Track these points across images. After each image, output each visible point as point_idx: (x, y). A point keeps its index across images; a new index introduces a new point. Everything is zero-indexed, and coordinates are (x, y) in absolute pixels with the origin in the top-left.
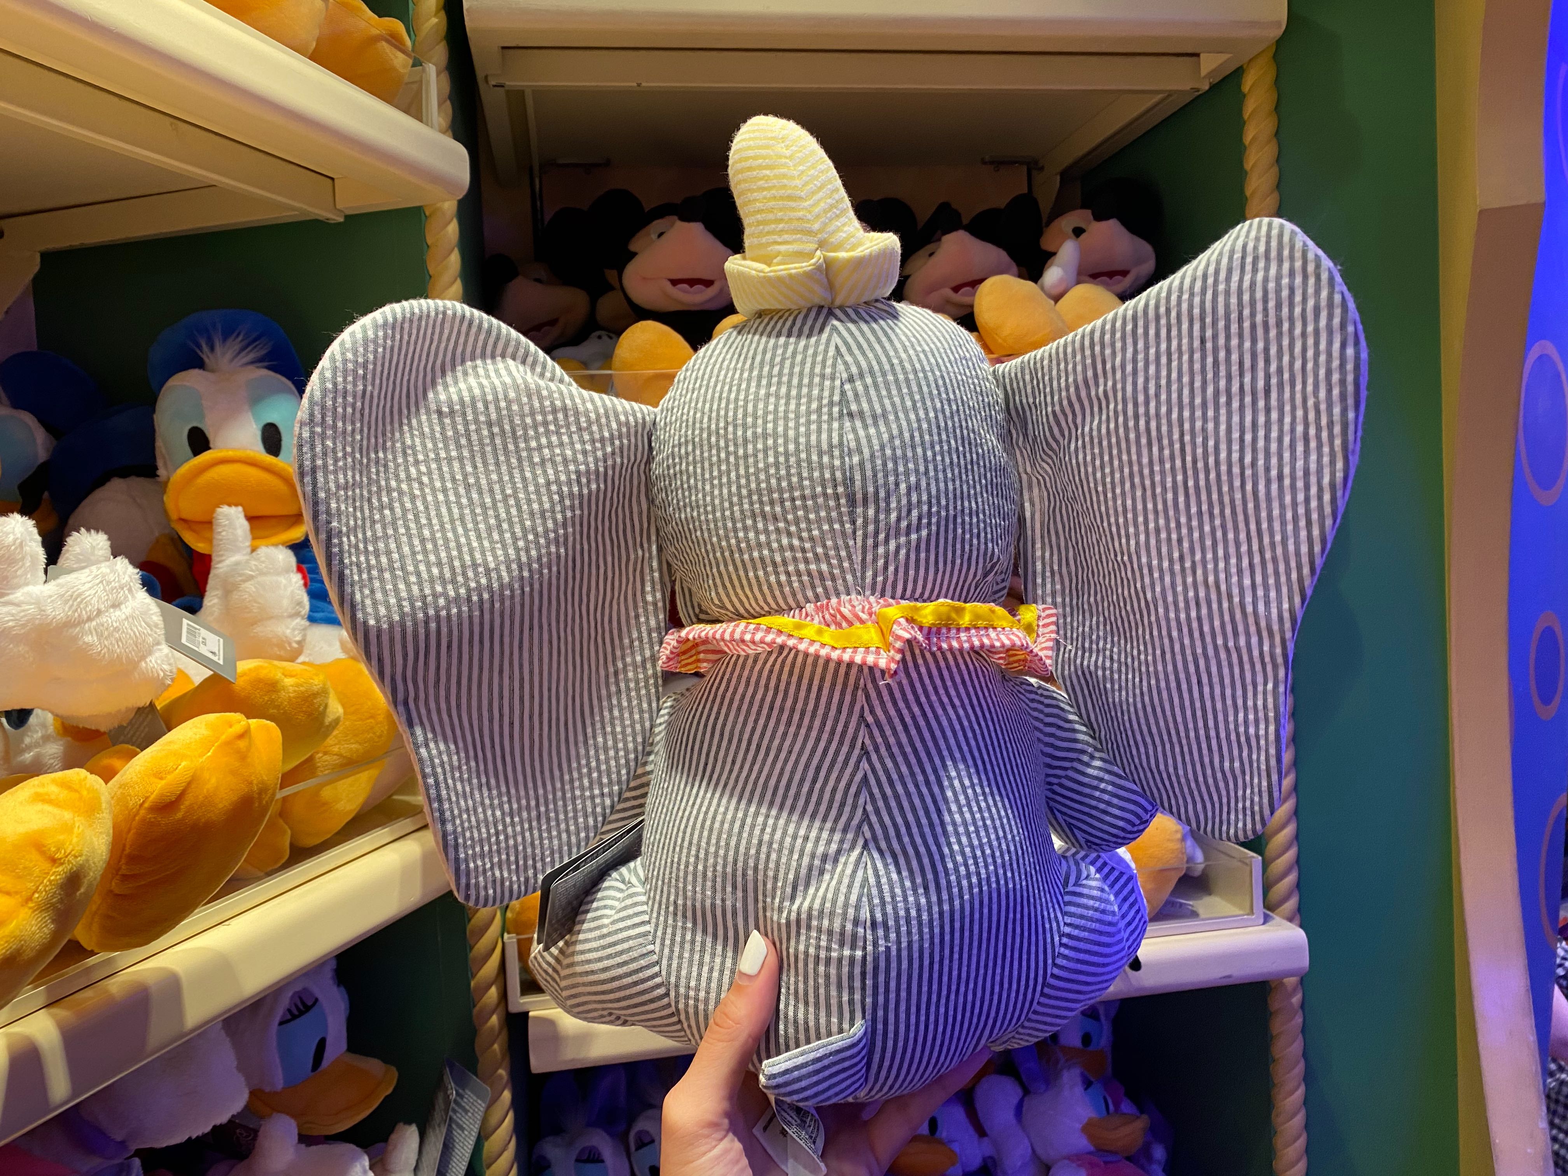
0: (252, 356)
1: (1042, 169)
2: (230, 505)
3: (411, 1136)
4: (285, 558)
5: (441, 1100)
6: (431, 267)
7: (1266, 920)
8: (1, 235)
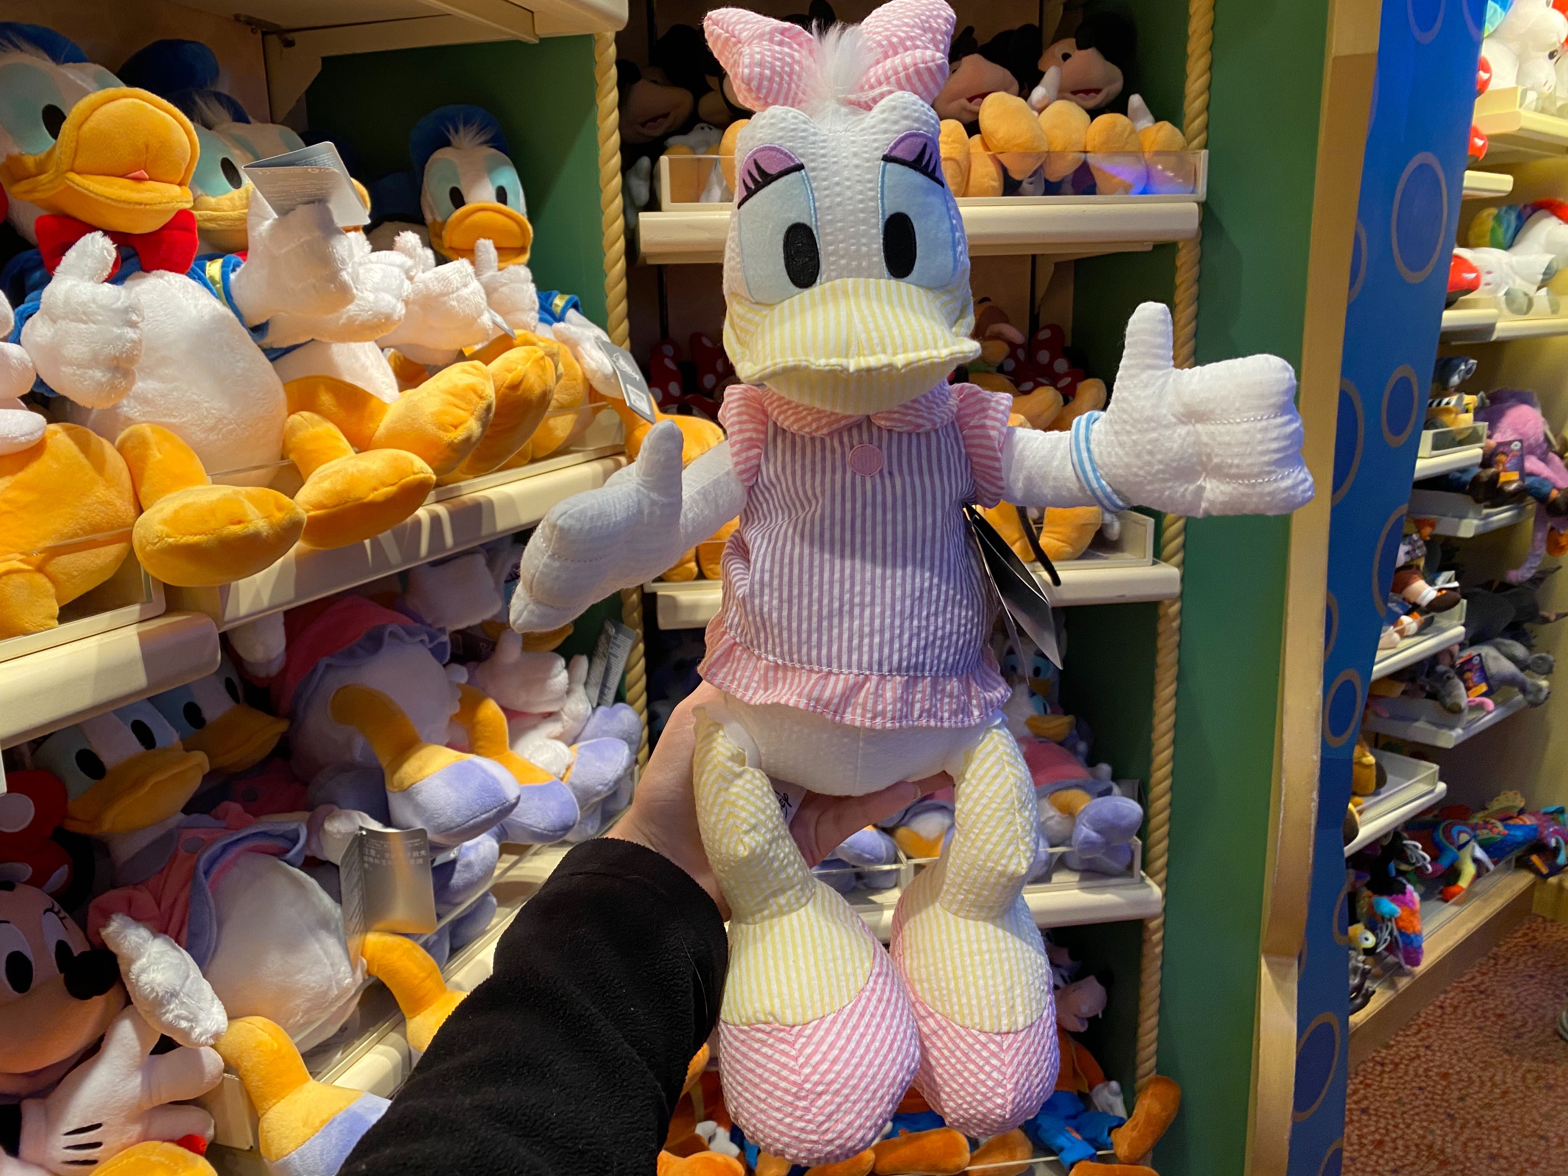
0: (483, 139)
2: (485, 238)
3: (582, 662)
4: (526, 273)
5: (603, 638)
6: (598, 78)
7: (1154, 563)
8: (290, 44)
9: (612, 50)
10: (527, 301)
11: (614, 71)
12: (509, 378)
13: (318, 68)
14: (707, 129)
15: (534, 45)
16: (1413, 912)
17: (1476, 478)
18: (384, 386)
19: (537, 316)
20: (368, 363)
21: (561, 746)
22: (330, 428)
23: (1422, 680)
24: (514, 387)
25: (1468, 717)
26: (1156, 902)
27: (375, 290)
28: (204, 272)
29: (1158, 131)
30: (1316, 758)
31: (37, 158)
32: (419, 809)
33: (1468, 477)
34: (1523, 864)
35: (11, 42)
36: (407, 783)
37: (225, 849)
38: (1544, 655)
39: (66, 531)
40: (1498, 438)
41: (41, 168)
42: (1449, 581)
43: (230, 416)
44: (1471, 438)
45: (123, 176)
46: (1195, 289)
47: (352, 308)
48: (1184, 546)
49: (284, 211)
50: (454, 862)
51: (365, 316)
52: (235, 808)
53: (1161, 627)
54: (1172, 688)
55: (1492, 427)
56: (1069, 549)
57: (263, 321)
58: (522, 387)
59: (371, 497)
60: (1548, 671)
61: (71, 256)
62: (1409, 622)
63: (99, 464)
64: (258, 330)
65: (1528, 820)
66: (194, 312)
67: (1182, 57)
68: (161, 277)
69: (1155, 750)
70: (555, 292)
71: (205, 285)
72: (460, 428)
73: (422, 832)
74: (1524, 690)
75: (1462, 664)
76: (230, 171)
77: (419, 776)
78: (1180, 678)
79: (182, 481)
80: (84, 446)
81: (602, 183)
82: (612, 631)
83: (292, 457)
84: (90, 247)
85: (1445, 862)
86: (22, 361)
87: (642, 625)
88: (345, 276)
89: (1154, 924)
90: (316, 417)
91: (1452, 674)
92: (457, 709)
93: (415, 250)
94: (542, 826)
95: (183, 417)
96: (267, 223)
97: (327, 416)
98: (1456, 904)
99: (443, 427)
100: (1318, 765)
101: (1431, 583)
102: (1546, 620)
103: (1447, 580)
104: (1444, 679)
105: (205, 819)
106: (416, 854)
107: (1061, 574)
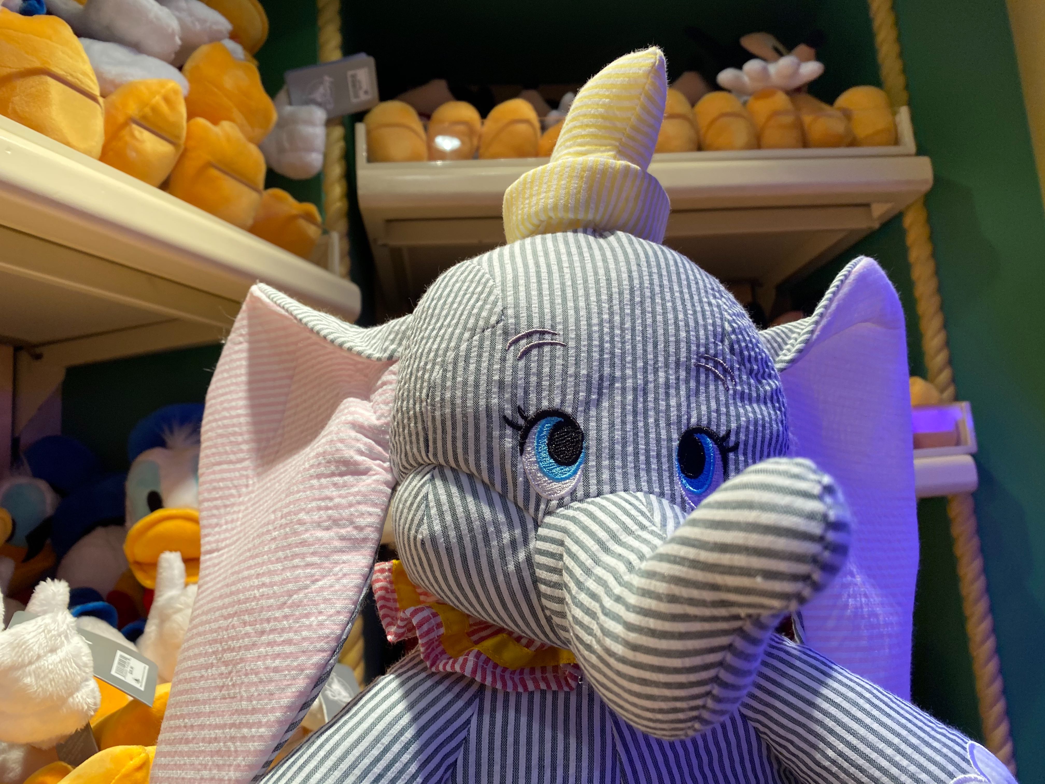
1: (760, 285)
2: (171, 550)
8: (38, 357)
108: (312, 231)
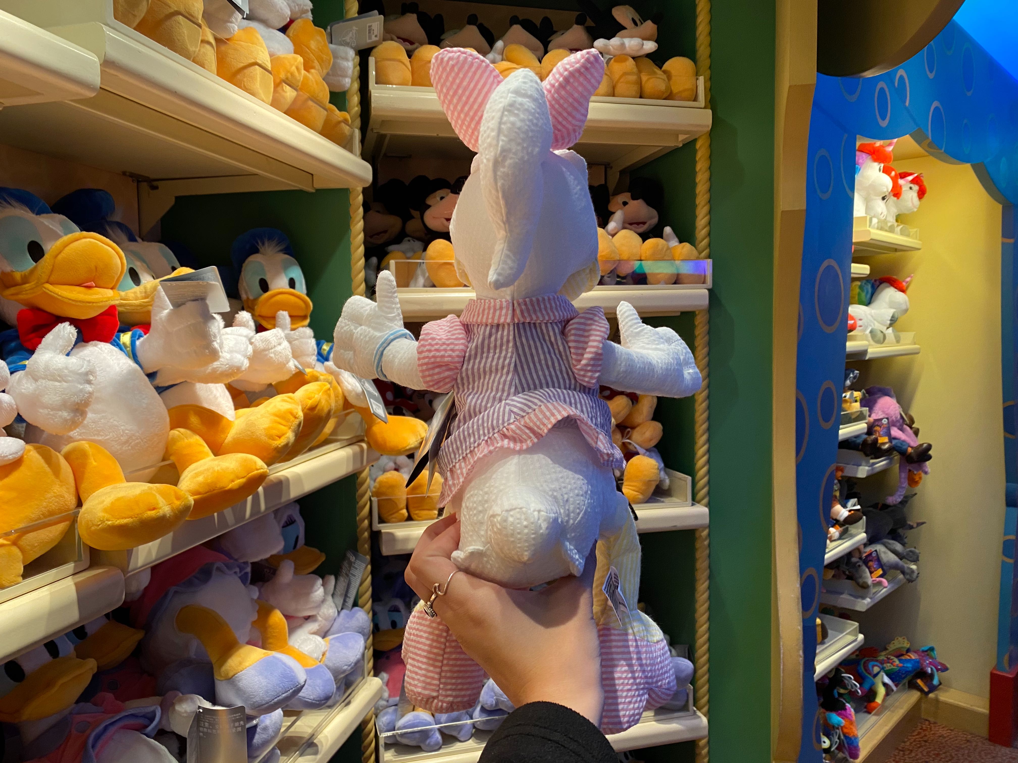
0: (279, 249)
1: (611, 168)
2: (283, 310)
3: (332, 579)
4: (309, 332)
5: (346, 564)
6: (351, 214)
7: (693, 505)
8: (156, 188)
9: (361, 198)
10: (310, 349)
11: (361, 210)
12: (310, 403)
13: (172, 202)
14: (412, 241)
15: (312, 193)
16: (851, 722)
17: (865, 441)
18: (227, 409)
19: (316, 358)
20: (218, 395)
21: (319, 639)
22: (197, 439)
23: (844, 567)
24: (312, 409)
25: (873, 590)
26: (704, 728)
27: (231, 352)
28: (119, 340)
29: (683, 248)
30: (800, 628)
31: (23, 273)
32: (239, 691)
33: (860, 441)
34: (912, 686)
35: (6, 200)
36: (231, 674)
37: (106, 728)
38: (913, 549)
39: (33, 516)
40: (874, 417)
41: (25, 280)
42: (854, 505)
43: (137, 434)
44: (860, 417)
45: (79, 285)
46: (707, 338)
47: (216, 364)
48: (709, 493)
49: (177, 305)
50: (256, 726)
51: (224, 368)
52: (109, 696)
53: (698, 545)
54: (706, 584)
55: (871, 411)
56: (641, 497)
57: (155, 370)
58: (318, 408)
59: (230, 486)
60: (915, 559)
61: (49, 338)
62: (834, 531)
63: (56, 471)
64: (151, 376)
65: (913, 656)
66: (118, 369)
67: (693, 206)
68: (96, 346)
69: (698, 625)
70: (323, 341)
71: (121, 349)
72: (283, 438)
73: (242, 708)
74: (903, 573)
75: (866, 557)
76: (134, 275)
77: (240, 668)
78: (710, 577)
79: (108, 480)
80: (48, 459)
81: (353, 275)
82: (353, 559)
83: (173, 459)
84: (62, 333)
85: (867, 686)
86: (10, 405)
87: (370, 553)
88: (216, 345)
89: (703, 742)
90: (188, 432)
91: (861, 563)
92: (255, 617)
93: (248, 322)
94: (312, 697)
95: (107, 436)
96: (166, 312)
97: (195, 431)
98: (875, 715)
99: (272, 438)
100: (801, 632)
101: (844, 506)
102: (911, 527)
103: (853, 504)
104: (856, 567)
105: (89, 706)
106: (237, 724)
107: (637, 512)
108: (346, 129)
